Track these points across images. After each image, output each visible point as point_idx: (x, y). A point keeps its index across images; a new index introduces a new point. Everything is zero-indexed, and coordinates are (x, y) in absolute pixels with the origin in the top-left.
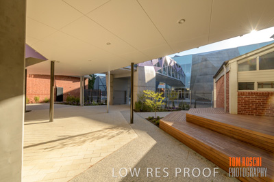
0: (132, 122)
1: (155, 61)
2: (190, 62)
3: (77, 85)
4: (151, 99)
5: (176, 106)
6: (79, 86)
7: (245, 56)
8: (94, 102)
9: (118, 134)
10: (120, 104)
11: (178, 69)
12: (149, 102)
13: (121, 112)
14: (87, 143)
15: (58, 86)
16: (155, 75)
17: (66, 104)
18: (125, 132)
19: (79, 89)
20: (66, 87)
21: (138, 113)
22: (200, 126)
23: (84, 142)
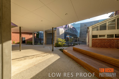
0: (53, 51)
1: (64, 26)
2: (80, 26)
3: (31, 36)
4: (61, 42)
5: (72, 45)
6: (32, 37)
7: (94, 25)
8: (39, 43)
9: (46, 55)
10: (49, 44)
11: (74, 29)
12: (60, 43)
13: (50, 47)
14: (34, 58)
15: (23, 37)
16: (64, 32)
17: (27, 44)
18: (49, 54)
19: (32, 38)
20: (27, 37)
21: (56, 48)
22: (77, 51)
23: (33, 58)
